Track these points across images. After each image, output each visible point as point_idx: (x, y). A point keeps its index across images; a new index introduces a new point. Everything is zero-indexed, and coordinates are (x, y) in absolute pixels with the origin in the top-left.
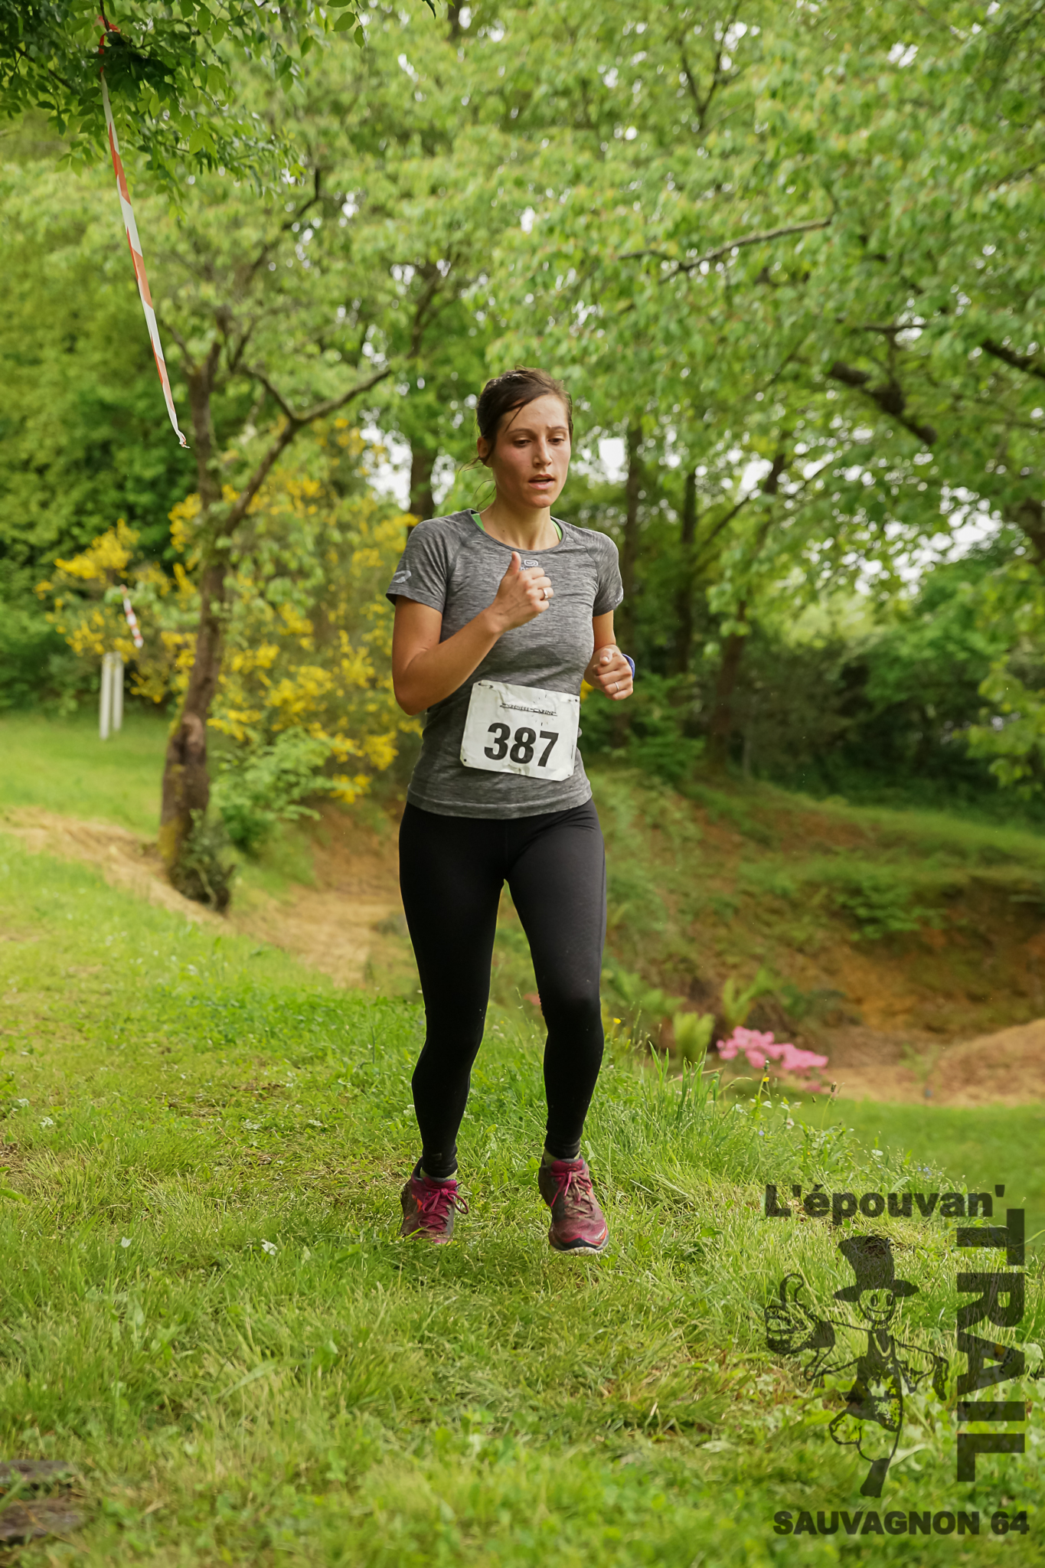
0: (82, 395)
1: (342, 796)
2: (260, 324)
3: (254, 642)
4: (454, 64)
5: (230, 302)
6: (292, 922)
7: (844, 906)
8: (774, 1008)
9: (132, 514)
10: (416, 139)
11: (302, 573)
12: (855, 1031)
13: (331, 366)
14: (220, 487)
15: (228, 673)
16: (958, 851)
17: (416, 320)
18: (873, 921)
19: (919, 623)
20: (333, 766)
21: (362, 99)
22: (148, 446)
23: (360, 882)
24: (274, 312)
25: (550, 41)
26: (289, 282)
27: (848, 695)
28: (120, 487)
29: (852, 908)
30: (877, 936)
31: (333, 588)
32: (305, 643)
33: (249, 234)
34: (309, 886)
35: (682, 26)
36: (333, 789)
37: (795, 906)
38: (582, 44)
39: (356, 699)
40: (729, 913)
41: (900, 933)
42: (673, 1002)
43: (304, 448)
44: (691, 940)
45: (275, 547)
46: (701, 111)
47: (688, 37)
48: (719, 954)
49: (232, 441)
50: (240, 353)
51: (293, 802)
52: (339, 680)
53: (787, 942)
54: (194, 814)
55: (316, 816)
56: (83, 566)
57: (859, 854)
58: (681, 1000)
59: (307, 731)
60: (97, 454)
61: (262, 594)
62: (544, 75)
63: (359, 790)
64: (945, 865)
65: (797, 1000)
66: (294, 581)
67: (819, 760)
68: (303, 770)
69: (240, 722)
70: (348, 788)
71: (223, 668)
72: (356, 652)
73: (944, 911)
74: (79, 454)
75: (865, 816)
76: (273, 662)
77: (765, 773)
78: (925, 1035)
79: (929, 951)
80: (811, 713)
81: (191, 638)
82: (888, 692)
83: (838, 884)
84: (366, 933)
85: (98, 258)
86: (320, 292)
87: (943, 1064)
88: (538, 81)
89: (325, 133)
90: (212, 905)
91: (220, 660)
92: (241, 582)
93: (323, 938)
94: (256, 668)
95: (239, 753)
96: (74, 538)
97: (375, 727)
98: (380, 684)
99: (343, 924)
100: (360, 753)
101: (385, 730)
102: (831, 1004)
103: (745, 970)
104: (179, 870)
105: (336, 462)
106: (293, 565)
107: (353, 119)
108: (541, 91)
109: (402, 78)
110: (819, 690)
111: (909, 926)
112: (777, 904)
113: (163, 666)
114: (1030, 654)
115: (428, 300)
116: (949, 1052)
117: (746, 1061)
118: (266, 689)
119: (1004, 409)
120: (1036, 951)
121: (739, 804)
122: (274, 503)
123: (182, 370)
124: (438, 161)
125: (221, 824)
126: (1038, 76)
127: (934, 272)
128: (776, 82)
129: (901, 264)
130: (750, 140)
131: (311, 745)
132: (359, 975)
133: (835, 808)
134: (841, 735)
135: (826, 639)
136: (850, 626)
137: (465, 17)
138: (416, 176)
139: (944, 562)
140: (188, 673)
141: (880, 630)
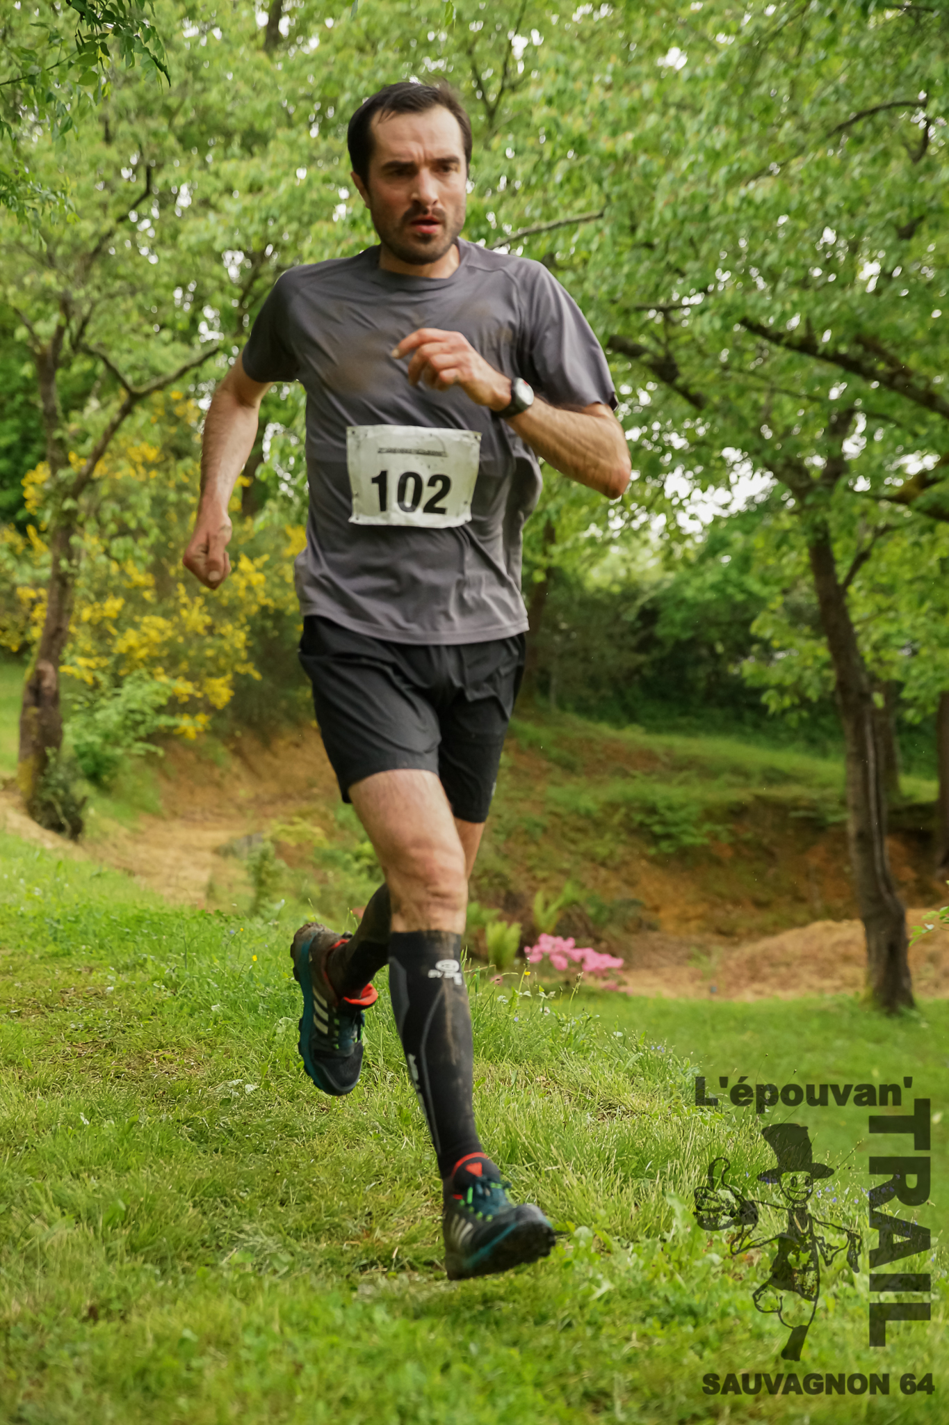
1: (184, 733)
2: (99, 308)
3: (101, 596)
4: (267, 72)
5: (70, 288)
6: (141, 848)
7: (642, 824)
8: (580, 917)
10: (237, 140)
11: (142, 531)
12: (653, 936)
13: (166, 344)
14: (67, 455)
15: (78, 623)
16: (740, 771)
17: (242, 300)
18: (668, 836)
19: (702, 568)
20: (174, 706)
21: (188, 103)
23: (203, 810)
24: (111, 296)
25: (355, 54)
26: (122, 270)
27: (643, 634)
29: (648, 826)
30: (671, 850)
31: (172, 545)
32: (148, 595)
33: (87, 227)
34: (157, 815)
35: (471, 38)
36: (176, 727)
37: (598, 824)
38: (381, 55)
39: (195, 644)
40: (538, 831)
41: (693, 847)
42: (490, 913)
43: (142, 416)
44: (505, 857)
45: (117, 508)
46: (491, 112)
47: (477, 48)
48: (530, 869)
49: (74, 414)
50: (81, 332)
51: (138, 740)
52: (180, 627)
53: (591, 857)
54: (49, 751)
55: (161, 752)
57: (654, 777)
58: (496, 912)
59: (151, 675)
61: (107, 552)
62: (347, 84)
63: (200, 728)
64: (731, 785)
65: (601, 909)
66: (135, 540)
67: (620, 694)
68: (147, 710)
69: (89, 668)
70: (189, 725)
71: (73, 619)
72: (193, 602)
73: (730, 826)
75: (660, 742)
76: (119, 613)
77: (569, 706)
78: (716, 938)
79: (718, 862)
80: (610, 652)
81: (43, 592)
82: (676, 631)
83: (637, 804)
84: (208, 857)
86: (150, 278)
87: (732, 964)
88: (343, 88)
89: (155, 134)
90: (67, 834)
91: (70, 611)
92: (88, 541)
93: (169, 861)
94: (103, 619)
95: (90, 695)
97: (214, 670)
98: (216, 631)
99: (187, 848)
100: (199, 695)
101: (221, 672)
102: (631, 912)
103: (554, 883)
104: (36, 803)
105: (173, 430)
106: (133, 525)
107: (180, 121)
109: (222, 86)
110: (617, 630)
111: (700, 841)
112: (581, 823)
113: (19, 619)
114: (806, 594)
115: (251, 284)
116: (736, 953)
117: (551, 965)
118: (113, 638)
119: (765, 378)
120: (814, 861)
121: (544, 734)
122: (118, 469)
123: (29, 350)
124: (256, 161)
125: (74, 760)
126: (785, 81)
127: (697, 257)
128: (552, 91)
129: (666, 251)
130: (531, 142)
131: (155, 686)
132: (201, 895)
133: (634, 736)
134: (637, 670)
135: (621, 583)
136: (644, 573)
137: (284, 26)
138: (235, 174)
139: (725, 514)
140: (42, 624)
141: (671, 575)
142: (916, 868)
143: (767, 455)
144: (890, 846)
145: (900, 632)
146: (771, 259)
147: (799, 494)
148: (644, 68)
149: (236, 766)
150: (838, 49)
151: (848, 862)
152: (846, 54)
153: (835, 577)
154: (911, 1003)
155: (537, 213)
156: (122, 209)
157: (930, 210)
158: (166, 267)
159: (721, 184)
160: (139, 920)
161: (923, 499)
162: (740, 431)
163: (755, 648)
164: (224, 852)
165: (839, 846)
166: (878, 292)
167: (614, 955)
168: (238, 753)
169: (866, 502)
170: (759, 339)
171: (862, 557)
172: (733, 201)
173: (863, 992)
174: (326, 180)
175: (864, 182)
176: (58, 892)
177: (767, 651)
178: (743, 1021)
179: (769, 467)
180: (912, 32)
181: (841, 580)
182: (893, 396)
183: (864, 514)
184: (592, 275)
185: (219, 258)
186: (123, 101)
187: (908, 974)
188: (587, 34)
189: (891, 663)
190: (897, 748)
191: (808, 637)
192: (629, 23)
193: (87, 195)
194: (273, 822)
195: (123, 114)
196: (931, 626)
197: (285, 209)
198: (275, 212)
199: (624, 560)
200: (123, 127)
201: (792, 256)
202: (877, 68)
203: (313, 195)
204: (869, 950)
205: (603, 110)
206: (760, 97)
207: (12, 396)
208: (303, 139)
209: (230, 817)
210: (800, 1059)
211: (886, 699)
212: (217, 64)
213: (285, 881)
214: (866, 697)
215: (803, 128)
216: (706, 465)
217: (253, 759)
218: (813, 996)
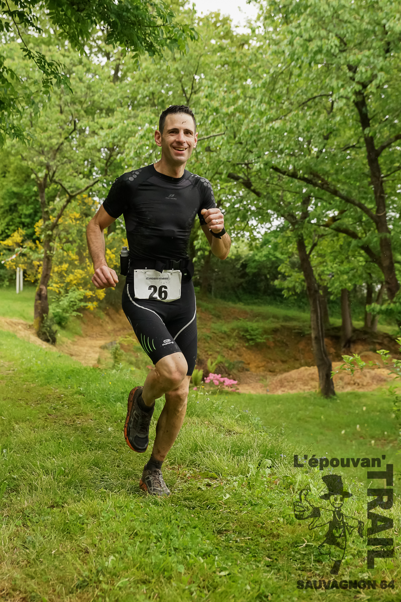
0: (8, 190)
1: (89, 308)
2: (59, 168)
3: (61, 263)
4: (114, 89)
5: (49, 161)
6: (75, 347)
7: (243, 336)
8: (223, 367)
9: (24, 225)
10: (104, 111)
11: (74, 241)
12: (248, 373)
13: (81, 179)
14: (49, 216)
15: (53, 272)
16: (275, 317)
17: (106, 164)
18: (252, 339)
19: (262, 249)
20: (85, 299)
21: (87, 99)
22: (28, 205)
23: (96, 334)
24: (63, 164)
25: (143, 83)
26: (67, 155)
27: (242, 272)
28: (20, 217)
29: (245, 336)
30: (253, 344)
32: (76, 262)
33: (54, 141)
34: (81, 336)
35: (181, 76)
36: (87, 306)
37: (229, 336)
38: (151, 83)
40: (209, 339)
41: (260, 343)
43: (74, 203)
45: (65, 234)
46: (188, 101)
47: (183, 80)
48: (206, 351)
49: (51, 203)
50: (53, 176)
51: (74, 311)
52: (87, 273)
53: (226, 347)
54: (44, 315)
55: (82, 315)
56: (8, 242)
57: (247, 320)
59: (78, 289)
60: (13, 208)
61: (63, 249)
62: (140, 92)
63: (95, 306)
64: (274, 322)
65: (230, 364)
66: (72, 244)
67: (235, 292)
68: (77, 301)
69: (57, 287)
70: (91, 306)
73: (273, 336)
74: (7, 208)
75: (248, 308)
76: (67, 269)
77: (218, 296)
78: (269, 373)
79: (269, 348)
80: (232, 278)
81: (41, 262)
82: (253, 270)
83: (241, 329)
84: (98, 349)
85: (9, 149)
86: (76, 157)
87: (274, 382)
88: (139, 94)
89: (77, 110)
90: (51, 343)
91: (50, 268)
92: (56, 244)
93: (85, 351)
94: (62, 271)
95: (58, 296)
96: (6, 233)
99: (91, 347)
100: (94, 295)
102: (240, 365)
103: (214, 356)
104: (40, 332)
105: (85, 207)
106: (71, 239)
107: (85, 106)
108: (139, 97)
109: (99, 94)
110: (234, 271)
111: (262, 341)
112: (223, 336)
113: (34, 271)
114: (296, 258)
115: (109, 158)
116: (275, 378)
117: (213, 383)
118: (65, 277)
119: (280, 186)
120: (301, 346)
121: (211, 306)
122: (66, 221)
123: (36, 182)
124: (110, 118)
125: (53, 318)
126: (285, 88)
127: (257, 146)
128: (207, 93)
129: (247, 144)
130: (201, 110)
131: (79, 293)
132: (96, 362)
133: (240, 306)
134: (241, 284)
135: (235, 256)
136: (243, 251)
137: (120, 74)
138: (103, 123)
139: (269, 231)
140: (41, 273)
141: (252, 252)
142: (335, 348)
143: (282, 211)
144: (326, 341)
145: (328, 269)
146: (282, 146)
147: (293, 224)
148: (238, 85)
149: (107, 319)
150: (302, 78)
151: (312, 347)
152: (305, 79)
153: (306, 252)
154: (334, 394)
155: (203, 133)
156: (67, 135)
157: (334, 130)
158: (80, 154)
159: (264, 122)
160: (73, 371)
161: (333, 226)
162: (273, 204)
163: (279, 276)
164: (103, 348)
165: (309, 342)
166: (318, 157)
167: (235, 380)
168: (108, 314)
169: (316, 227)
170: (279, 174)
171: (315, 245)
172: (268, 128)
173: (318, 390)
174: (133, 124)
175: (311, 121)
176: (46, 362)
177: (284, 277)
178: (278, 400)
179: (282, 216)
180: (326, 72)
181: (308, 253)
182: (323, 191)
183: (315, 231)
184: (222, 153)
185: (99, 151)
186: (66, 100)
187: (333, 384)
188: (219, 74)
189: (325, 280)
190: (328, 309)
191: (297, 272)
192: (233, 70)
193: (54, 131)
194: (120, 337)
195: (66, 104)
196: (338, 267)
197: (120, 134)
198: (116, 135)
199: (236, 247)
200: (66, 108)
201: (288, 146)
202: (315, 83)
203: (129, 129)
204: (319, 376)
205: (224, 99)
206: (277, 95)
207: (31, 197)
208: (126, 111)
209: (105, 336)
210: (297, 413)
211: (323, 292)
212: (97, 87)
213: (123, 357)
214: (317, 292)
215: (291, 104)
216: (262, 215)
217: (113, 316)
218: (301, 392)
